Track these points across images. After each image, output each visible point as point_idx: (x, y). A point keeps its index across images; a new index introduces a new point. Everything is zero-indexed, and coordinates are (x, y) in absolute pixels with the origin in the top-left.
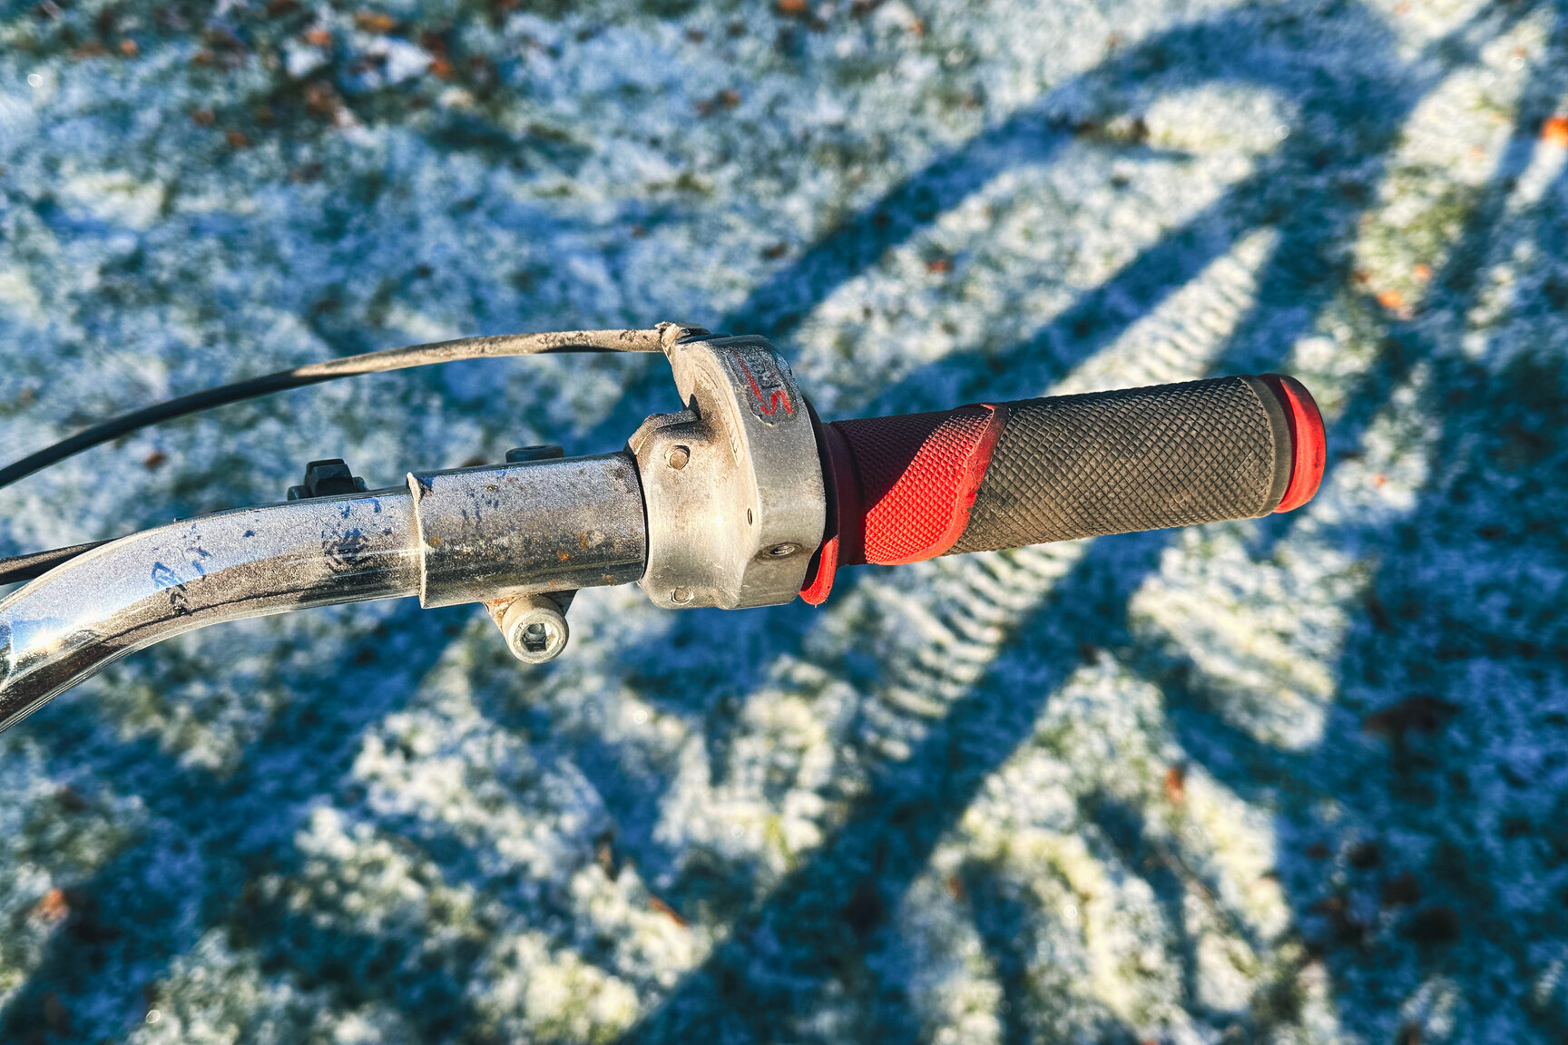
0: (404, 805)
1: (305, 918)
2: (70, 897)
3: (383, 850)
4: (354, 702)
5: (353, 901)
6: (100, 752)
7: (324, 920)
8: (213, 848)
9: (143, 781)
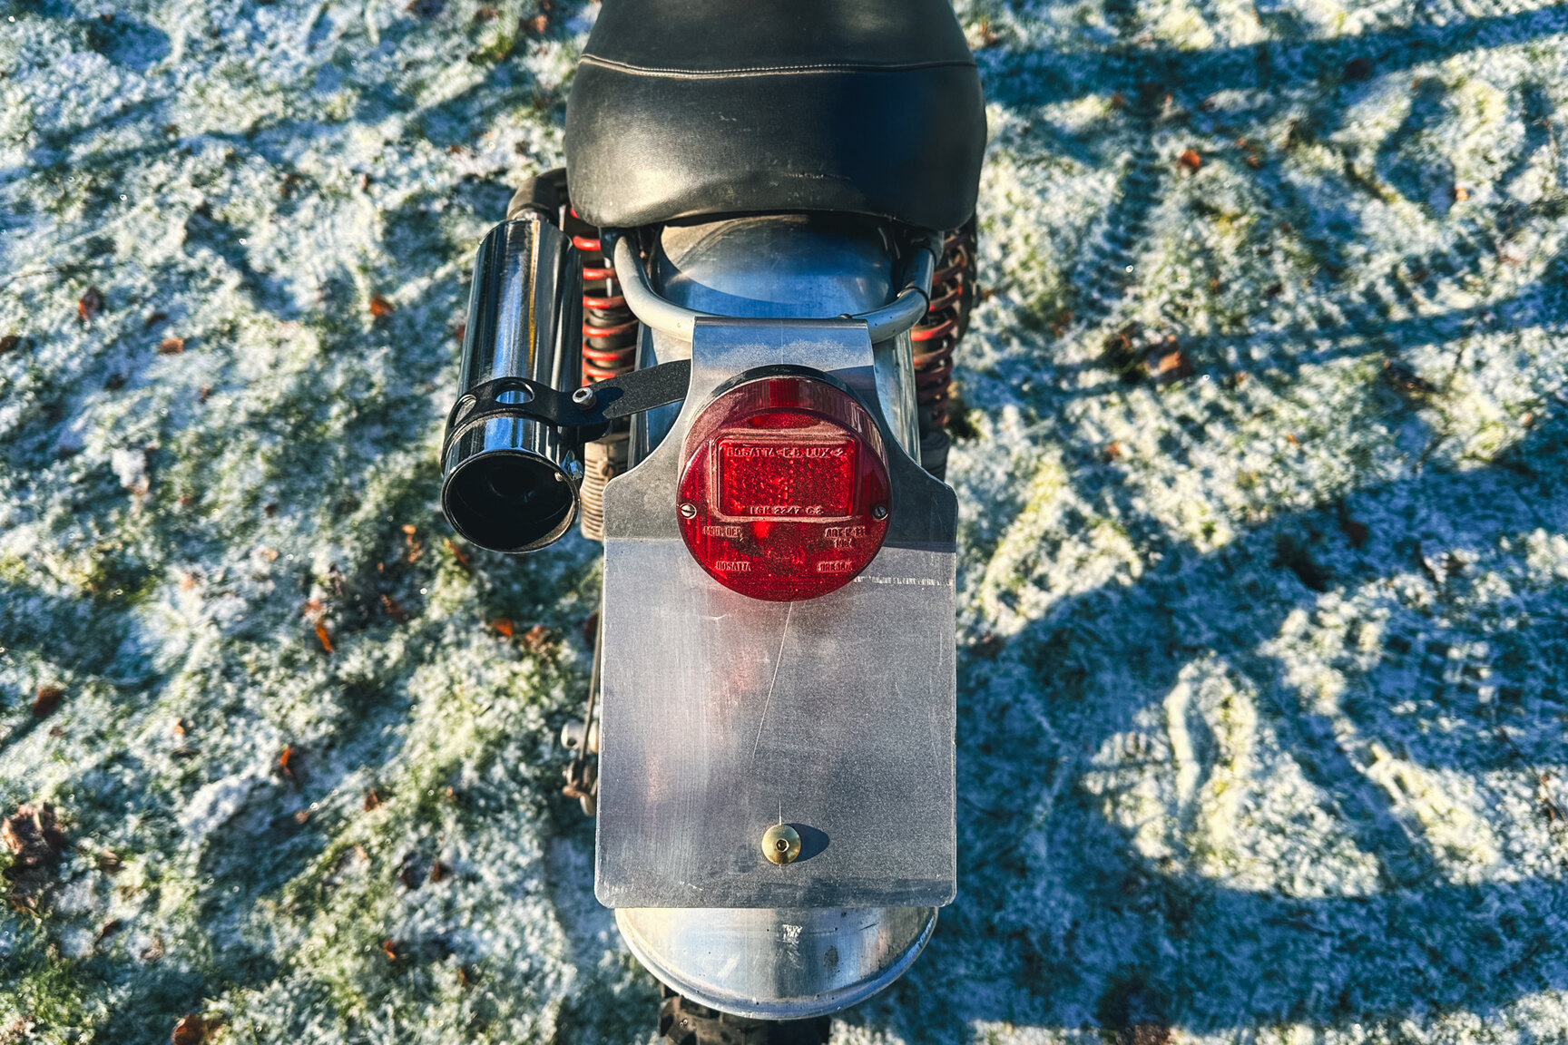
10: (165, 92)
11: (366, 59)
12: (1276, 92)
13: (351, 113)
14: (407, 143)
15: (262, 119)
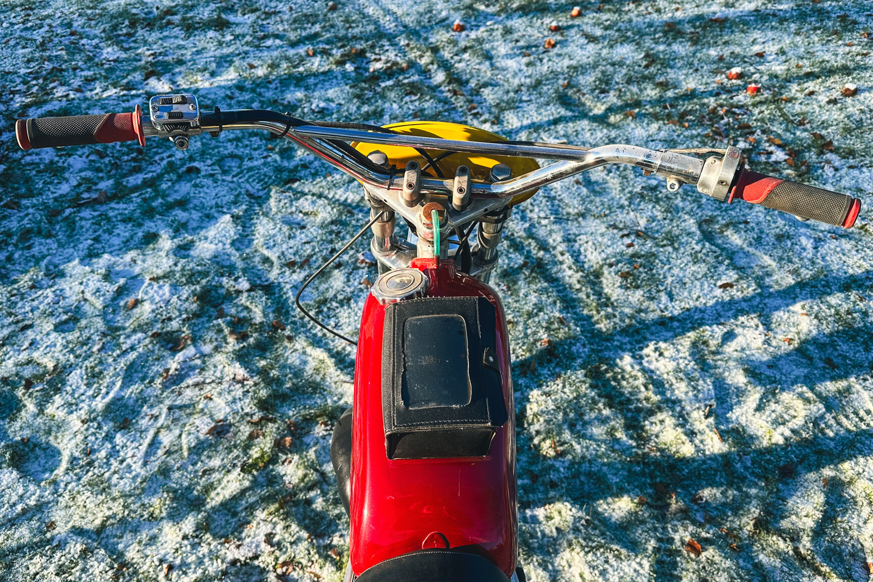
0: (652, 367)
1: (608, 380)
2: (549, 342)
3: (639, 374)
4: (652, 334)
5: (624, 383)
6: (575, 313)
7: (613, 383)
8: (593, 350)
9: (582, 326)
10: (51, 498)
11: (178, 469)
12: (739, 489)
13: (164, 514)
14: (197, 537)
15: (108, 518)
